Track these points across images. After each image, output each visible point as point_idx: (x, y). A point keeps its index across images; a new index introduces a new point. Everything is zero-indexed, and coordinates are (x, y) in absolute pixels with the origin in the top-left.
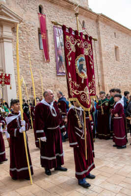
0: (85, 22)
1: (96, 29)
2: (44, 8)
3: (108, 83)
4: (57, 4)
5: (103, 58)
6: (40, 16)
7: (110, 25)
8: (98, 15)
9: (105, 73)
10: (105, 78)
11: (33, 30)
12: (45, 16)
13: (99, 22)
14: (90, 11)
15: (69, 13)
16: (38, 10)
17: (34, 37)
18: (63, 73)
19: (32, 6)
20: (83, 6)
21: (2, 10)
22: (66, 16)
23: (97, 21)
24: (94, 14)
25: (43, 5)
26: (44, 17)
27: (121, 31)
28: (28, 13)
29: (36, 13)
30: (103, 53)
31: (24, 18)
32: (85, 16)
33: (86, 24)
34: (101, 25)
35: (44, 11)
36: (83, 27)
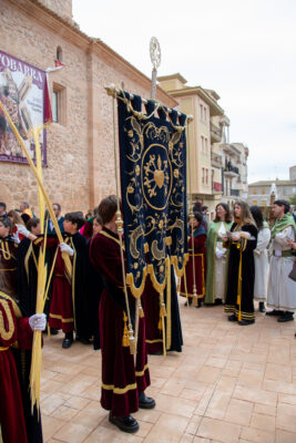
0: (63, 49)
1: (84, 68)
3: (101, 186)
5: (95, 132)
7: (115, 67)
8: (91, 41)
9: (95, 165)
10: (96, 173)
13: (93, 56)
14: (75, 29)
15: (29, 23)
18: (5, 155)
20: (59, 15)
22: (20, 28)
23: (88, 52)
24: (84, 36)
27: (135, 81)
30: (95, 121)
32: (64, 37)
33: (64, 55)
34: (96, 63)
36: (58, 61)
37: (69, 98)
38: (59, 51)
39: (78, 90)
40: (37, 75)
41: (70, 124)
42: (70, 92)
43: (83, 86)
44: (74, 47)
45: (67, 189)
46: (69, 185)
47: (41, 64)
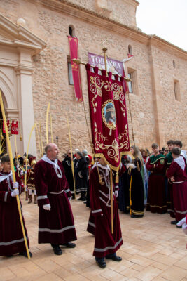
0: (133, 47)
1: (147, 56)
2: (76, 29)
3: (164, 132)
4: (93, 24)
5: (158, 96)
6: (70, 39)
7: (167, 51)
8: (149, 38)
9: (159, 118)
10: (161, 124)
11: (59, 58)
12: (77, 39)
13: (152, 47)
14: (139, 33)
15: (110, 35)
16: (68, 31)
17: (62, 67)
19: (60, 27)
20: (128, 26)
21: (21, 33)
23: (148, 45)
24: (145, 35)
25: (75, 26)
26: (75, 40)
27: (182, 58)
28: (54, 36)
29: (65, 35)
30: (157, 89)
31: (49, 42)
32: (132, 39)
33: (133, 49)
34: (154, 51)
35: (76, 33)
36: (130, 54)
37: (138, 76)
38: (130, 48)
39: (144, 70)
40: (117, 65)
41: (140, 93)
42: (139, 72)
43: (147, 67)
44: (140, 44)
45: (141, 136)
46: (143, 133)
47: (119, 57)
